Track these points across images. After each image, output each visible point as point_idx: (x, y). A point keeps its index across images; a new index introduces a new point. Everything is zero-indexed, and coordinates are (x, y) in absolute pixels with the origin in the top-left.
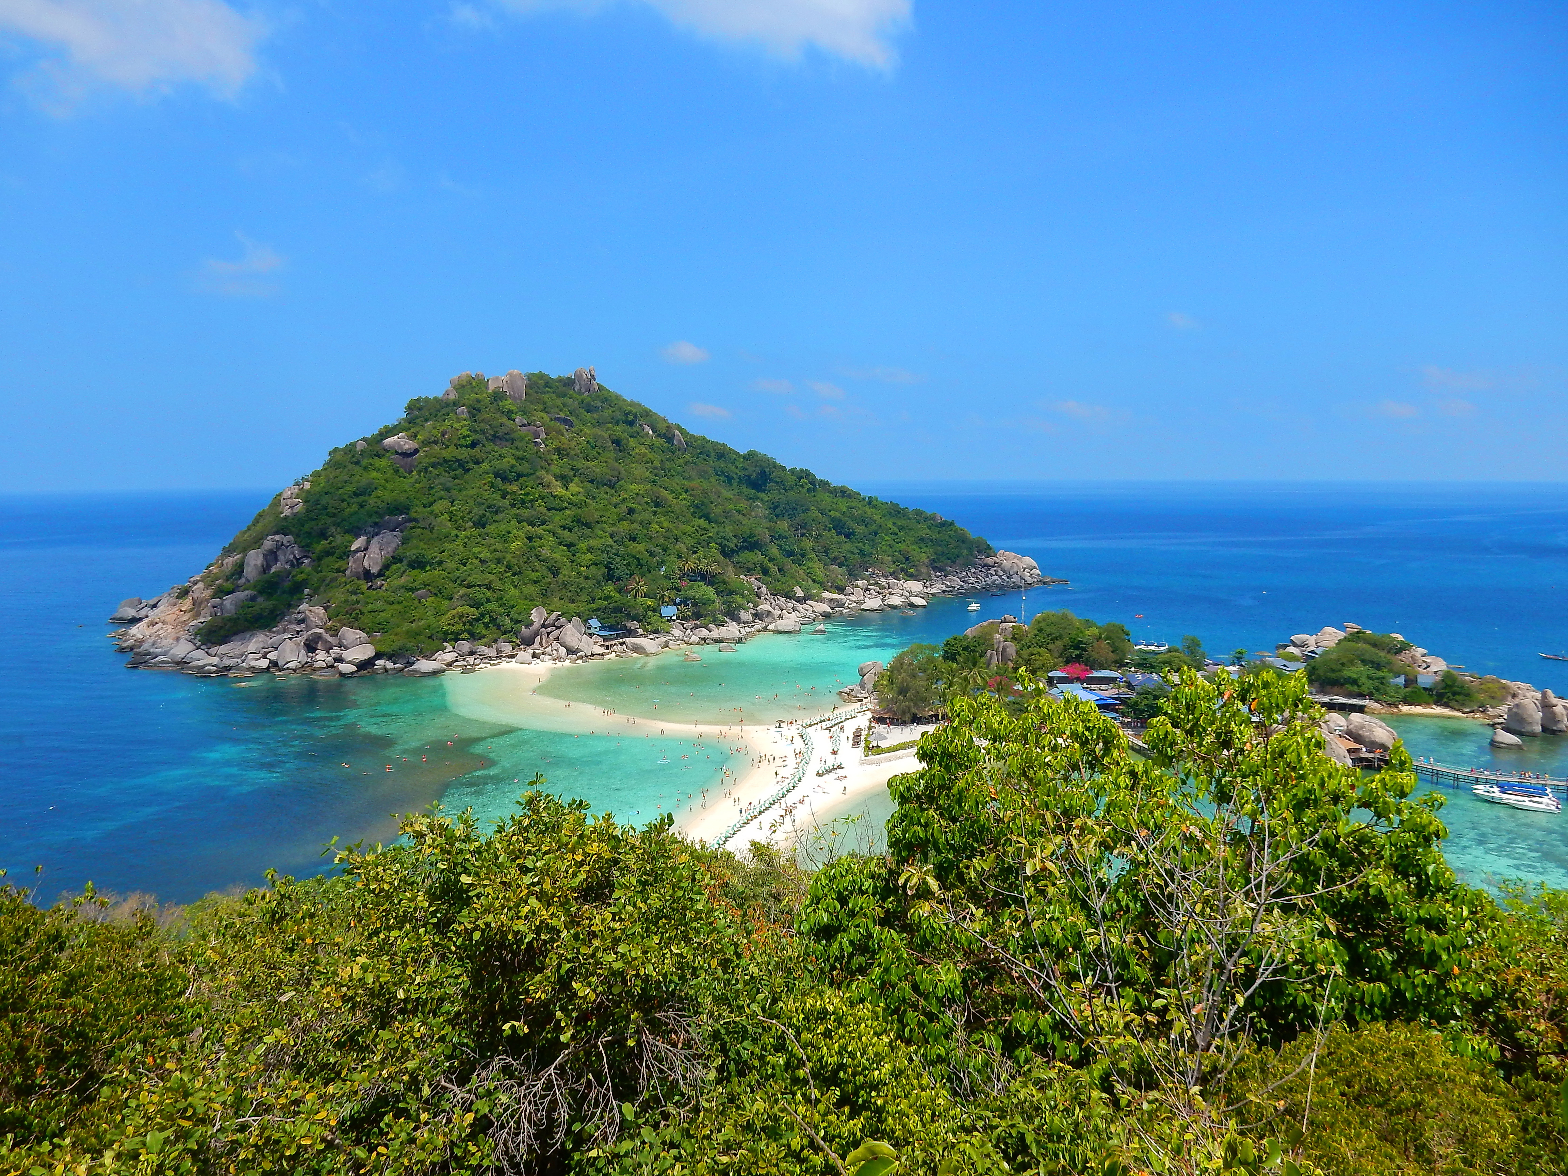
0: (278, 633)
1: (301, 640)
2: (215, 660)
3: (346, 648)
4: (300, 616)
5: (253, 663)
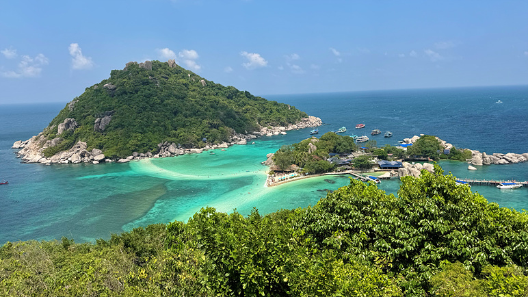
0: (71, 151)
1: (79, 153)
2: (50, 161)
3: (95, 156)
4: (78, 146)
5: (63, 162)
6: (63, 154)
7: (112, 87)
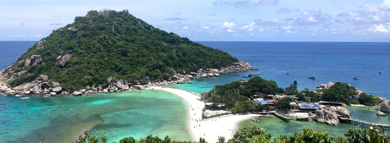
0: (33, 83)
1: (40, 85)
2: (14, 91)
3: (53, 88)
4: (40, 78)
5: (25, 92)
6: (27, 86)
7: (74, 30)
